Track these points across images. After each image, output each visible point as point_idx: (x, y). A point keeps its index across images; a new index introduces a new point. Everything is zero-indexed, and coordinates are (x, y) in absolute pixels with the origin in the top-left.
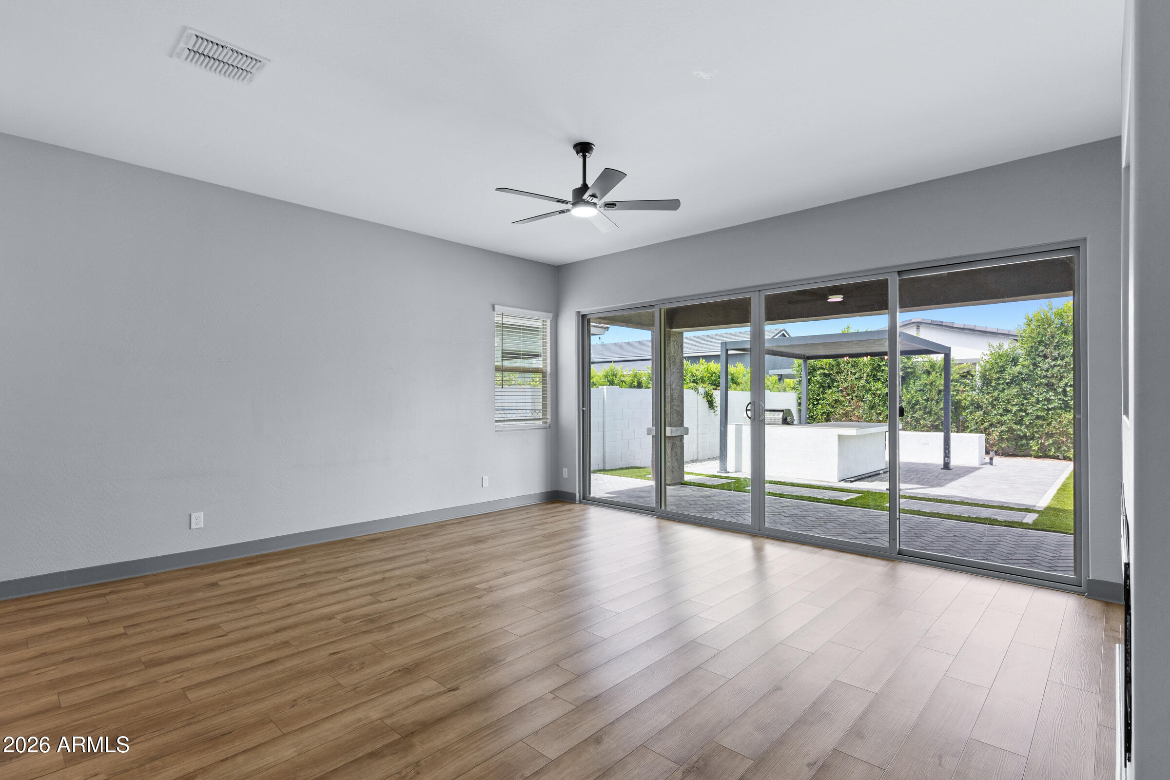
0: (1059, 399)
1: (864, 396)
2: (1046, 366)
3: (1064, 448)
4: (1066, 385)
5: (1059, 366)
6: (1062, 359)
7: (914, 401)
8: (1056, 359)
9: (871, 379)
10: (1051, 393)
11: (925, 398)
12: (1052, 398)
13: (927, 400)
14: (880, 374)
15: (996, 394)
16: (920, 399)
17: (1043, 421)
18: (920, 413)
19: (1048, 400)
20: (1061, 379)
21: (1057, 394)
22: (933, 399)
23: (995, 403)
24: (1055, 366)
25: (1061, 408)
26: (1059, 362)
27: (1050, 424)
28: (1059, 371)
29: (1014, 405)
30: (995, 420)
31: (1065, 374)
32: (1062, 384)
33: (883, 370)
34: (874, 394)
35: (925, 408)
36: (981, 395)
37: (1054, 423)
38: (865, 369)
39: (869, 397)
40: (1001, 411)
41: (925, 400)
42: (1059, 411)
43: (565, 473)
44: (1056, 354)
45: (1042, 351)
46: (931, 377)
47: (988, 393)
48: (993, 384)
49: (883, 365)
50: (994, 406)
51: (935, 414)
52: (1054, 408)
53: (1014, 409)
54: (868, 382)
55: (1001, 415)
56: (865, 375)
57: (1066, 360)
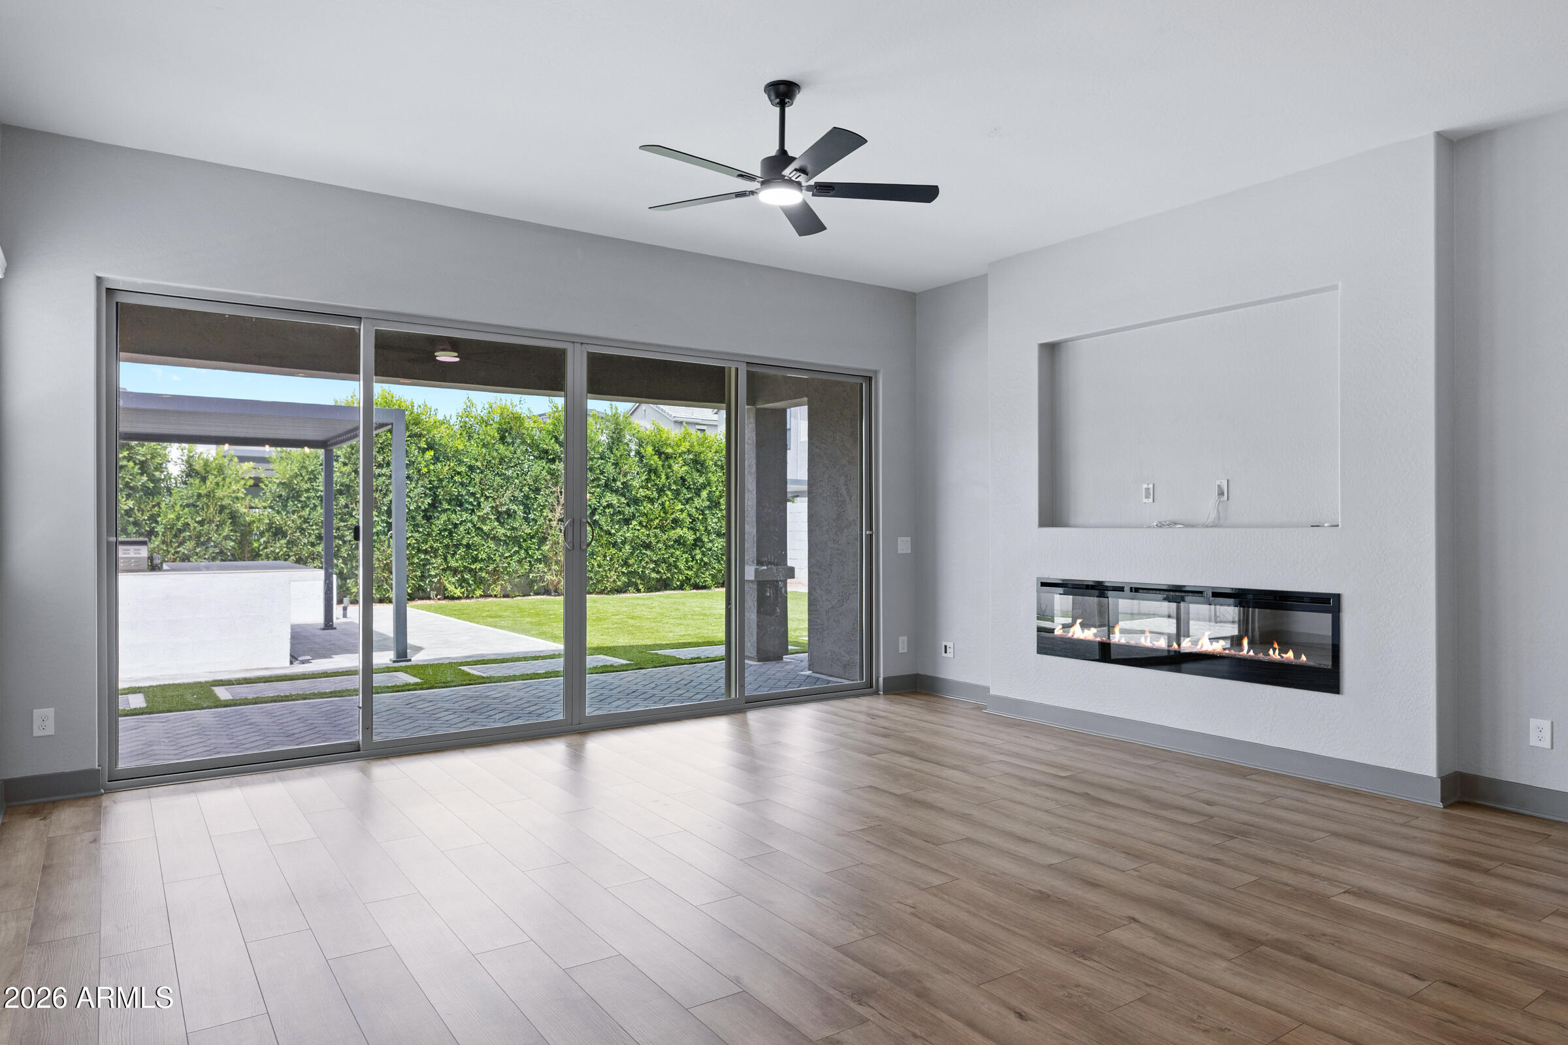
0: (383, 521)
5: (384, 475)
7: (180, 525)
11: (200, 519)
13: (201, 523)
15: (305, 513)
16: (189, 521)
18: (190, 545)
20: (385, 495)
22: (211, 522)
23: (304, 526)
24: (379, 475)
28: (384, 482)
30: (305, 554)
35: (198, 536)
36: (284, 513)
40: (312, 539)
41: (199, 522)
46: (208, 483)
47: (293, 513)
48: (303, 499)
49: (124, 457)
50: (302, 530)
51: (215, 547)
55: (313, 545)
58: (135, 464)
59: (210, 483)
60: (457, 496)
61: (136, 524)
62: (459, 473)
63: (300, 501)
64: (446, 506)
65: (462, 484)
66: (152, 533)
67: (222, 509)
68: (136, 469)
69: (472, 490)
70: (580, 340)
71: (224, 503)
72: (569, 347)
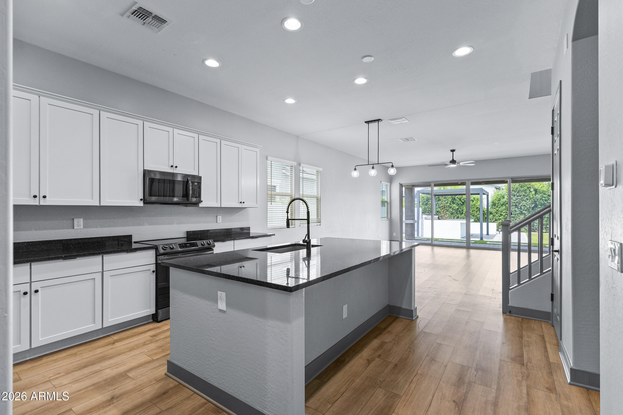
0: (519, 211)
1: (449, 209)
2: (515, 199)
4: (521, 205)
5: (519, 199)
6: (520, 196)
8: (518, 196)
9: (452, 203)
10: (516, 209)
11: (472, 210)
12: (517, 210)
14: (455, 201)
15: (497, 208)
17: (514, 218)
19: (515, 211)
20: (520, 204)
21: (518, 209)
22: (475, 211)
23: (497, 212)
24: (518, 199)
25: (520, 214)
26: (519, 197)
27: (516, 219)
28: (519, 201)
29: (504, 213)
30: (497, 218)
31: (521, 202)
32: (520, 205)
33: (456, 200)
34: (452, 209)
36: (492, 209)
37: (517, 219)
38: (449, 199)
39: (451, 210)
40: (499, 215)
42: (519, 215)
43: (394, 234)
44: (518, 194)
45: (513, 194)
46: (474, 202)
47: (495, 208)
48: (496, 205)
49: (456, 198)
50: (497, 213)
51: (476, 216)
52: (517, 214)
53: (504, 214)
54: (450, 204)
55: (499, 217)
56: (449, 201)
57: (521, 197)
58: (458, 199)
59: (474, 203)
60: (544, 204)
61: (460, 211)
62: (545, 197)
63: (496, 206)
64: (540, 206)
65: (546, 200)
66: (462, 213)
67: (477, 208)
68: (459, 200)
69: (549, 201)
71: (477, 207)
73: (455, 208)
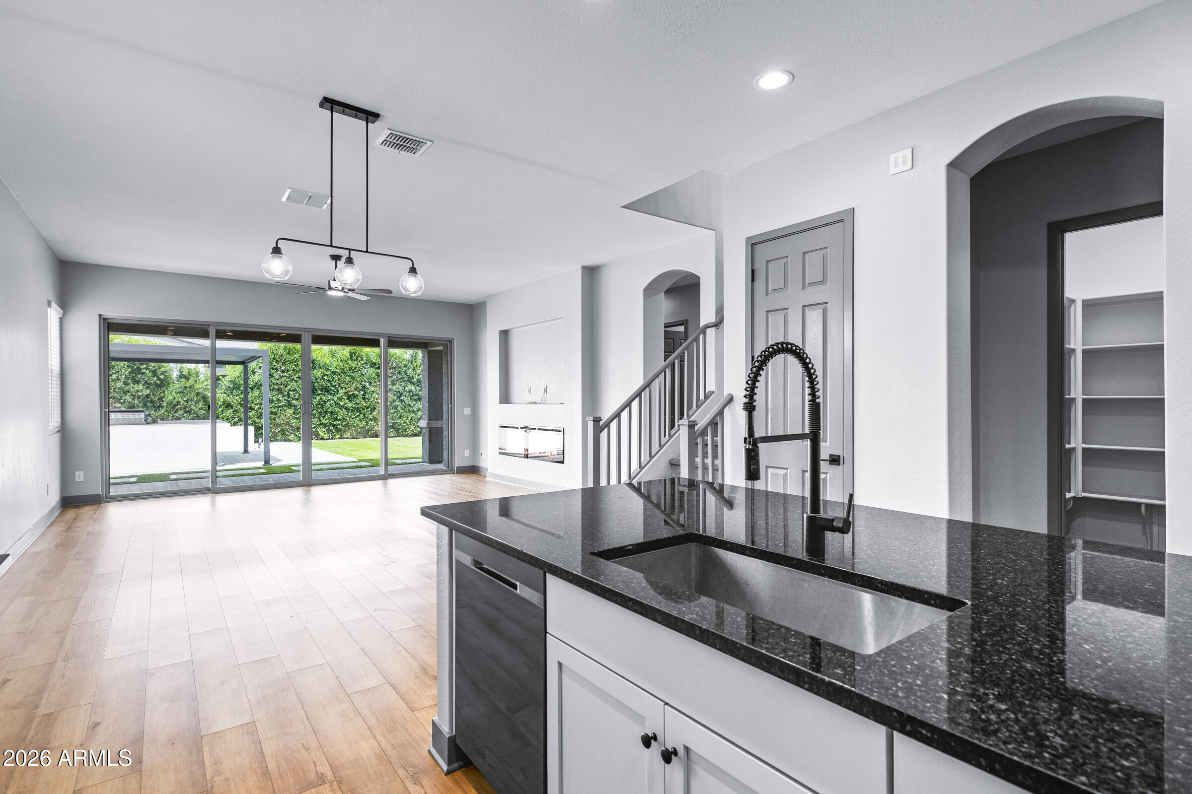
0: (285, 400)
1: (121, 397)
2: (277, 377)
3: (287, 433)
4: (290, 390)
6: (288, 371)
7: (175, 402)
8: (283, 372)
9: (130, 381)
10: (280, 396)
12: (281, 399)
13: (187, 401)
14: (139, 376)
16: (180, 400)
17: (275, 415)
18: (181, 412)
19: (278, 400)
20: (286, 386)
21: (284, 396)
22: (192, 400)
24: (283, 376)
25: (286, 406)
26: (285, 374)
27: (279, 417)
29: (256, 404)
31: (289, 383)
32: (287, 389)
33: (143, 373)
34: (132, 395)
35: (185, 408)
36: (231, 396)
37: (282, 416)
38: (123, 371)
39: (128, 398)
41: (185, 401)
42: (285, 408)
44: (283, 368)
45: (275, 366)
46: (190, 381)
47: (237, 395)
49: (144, 368)
51: (194, 413)
52: (282, 406)
53: (257, 407)
54: (126, 383)
56: (123, 377)
57: (290, 372)
58: (150, 371)
59: (191, 381)
60: (326, 387)
61: (151, 402)
62: (327, 375)
63: (240, 390)
64: (319, 392)
65: (329, 381)
66: (161, 406)
67: (198, 394)
68: (150, 374)
69: (334, 383)
70: (308, 330)
71: (199, 391)
72: (303, 333)
73: (140, 394)
